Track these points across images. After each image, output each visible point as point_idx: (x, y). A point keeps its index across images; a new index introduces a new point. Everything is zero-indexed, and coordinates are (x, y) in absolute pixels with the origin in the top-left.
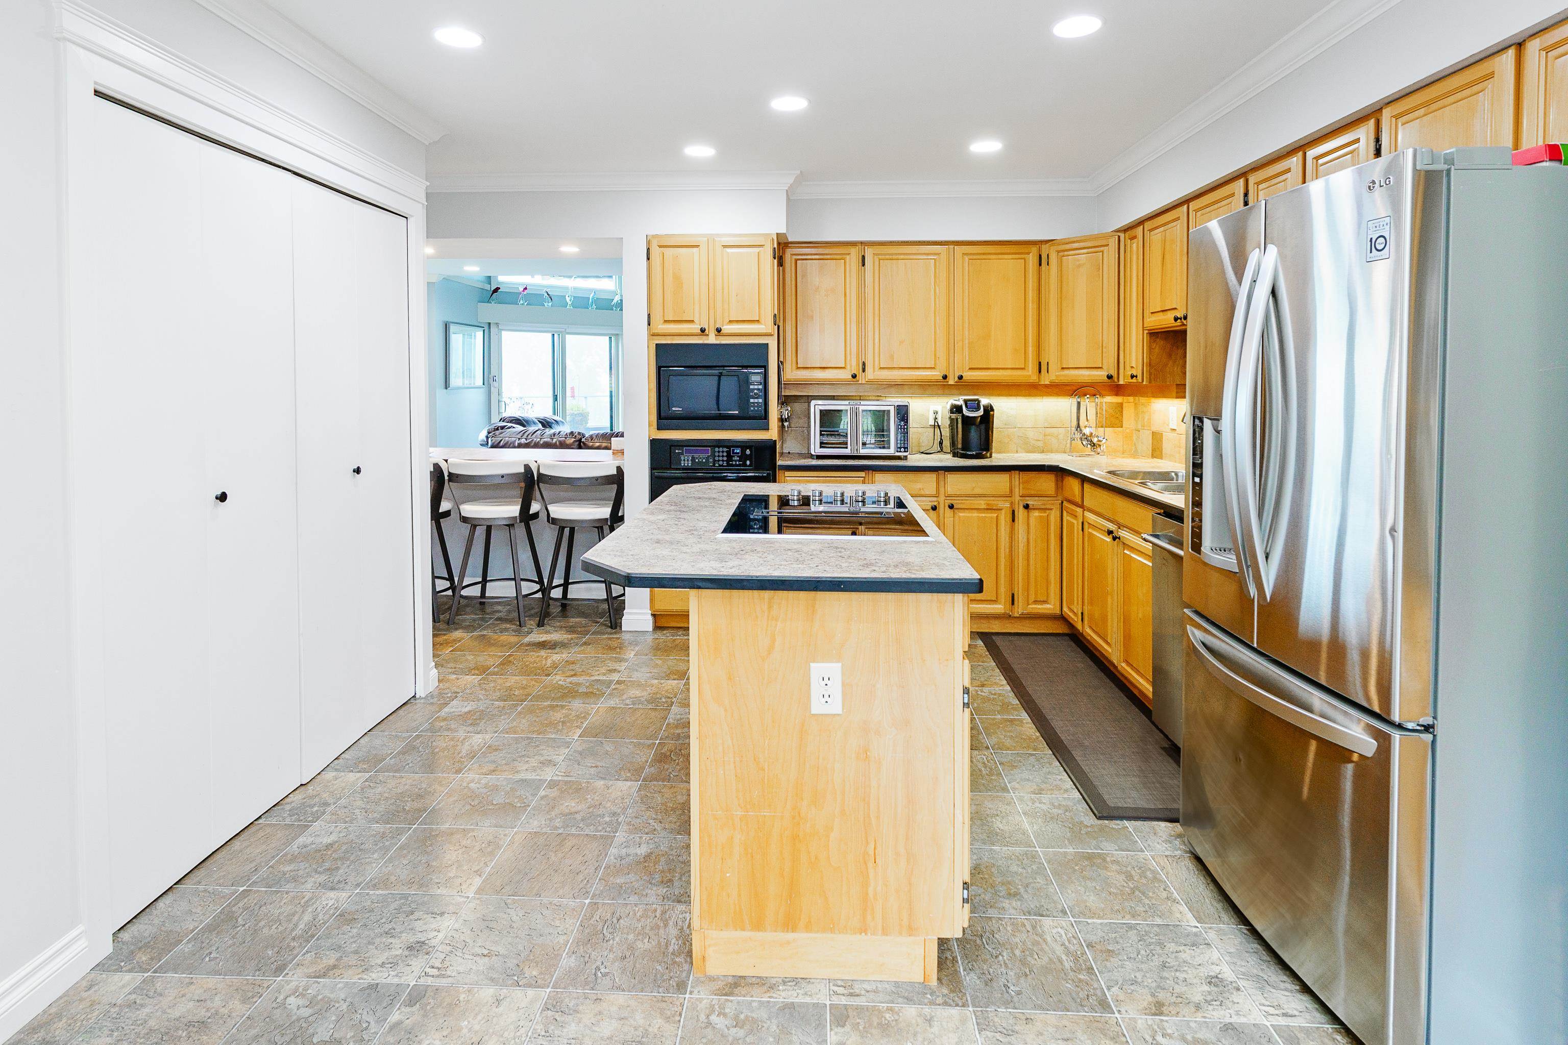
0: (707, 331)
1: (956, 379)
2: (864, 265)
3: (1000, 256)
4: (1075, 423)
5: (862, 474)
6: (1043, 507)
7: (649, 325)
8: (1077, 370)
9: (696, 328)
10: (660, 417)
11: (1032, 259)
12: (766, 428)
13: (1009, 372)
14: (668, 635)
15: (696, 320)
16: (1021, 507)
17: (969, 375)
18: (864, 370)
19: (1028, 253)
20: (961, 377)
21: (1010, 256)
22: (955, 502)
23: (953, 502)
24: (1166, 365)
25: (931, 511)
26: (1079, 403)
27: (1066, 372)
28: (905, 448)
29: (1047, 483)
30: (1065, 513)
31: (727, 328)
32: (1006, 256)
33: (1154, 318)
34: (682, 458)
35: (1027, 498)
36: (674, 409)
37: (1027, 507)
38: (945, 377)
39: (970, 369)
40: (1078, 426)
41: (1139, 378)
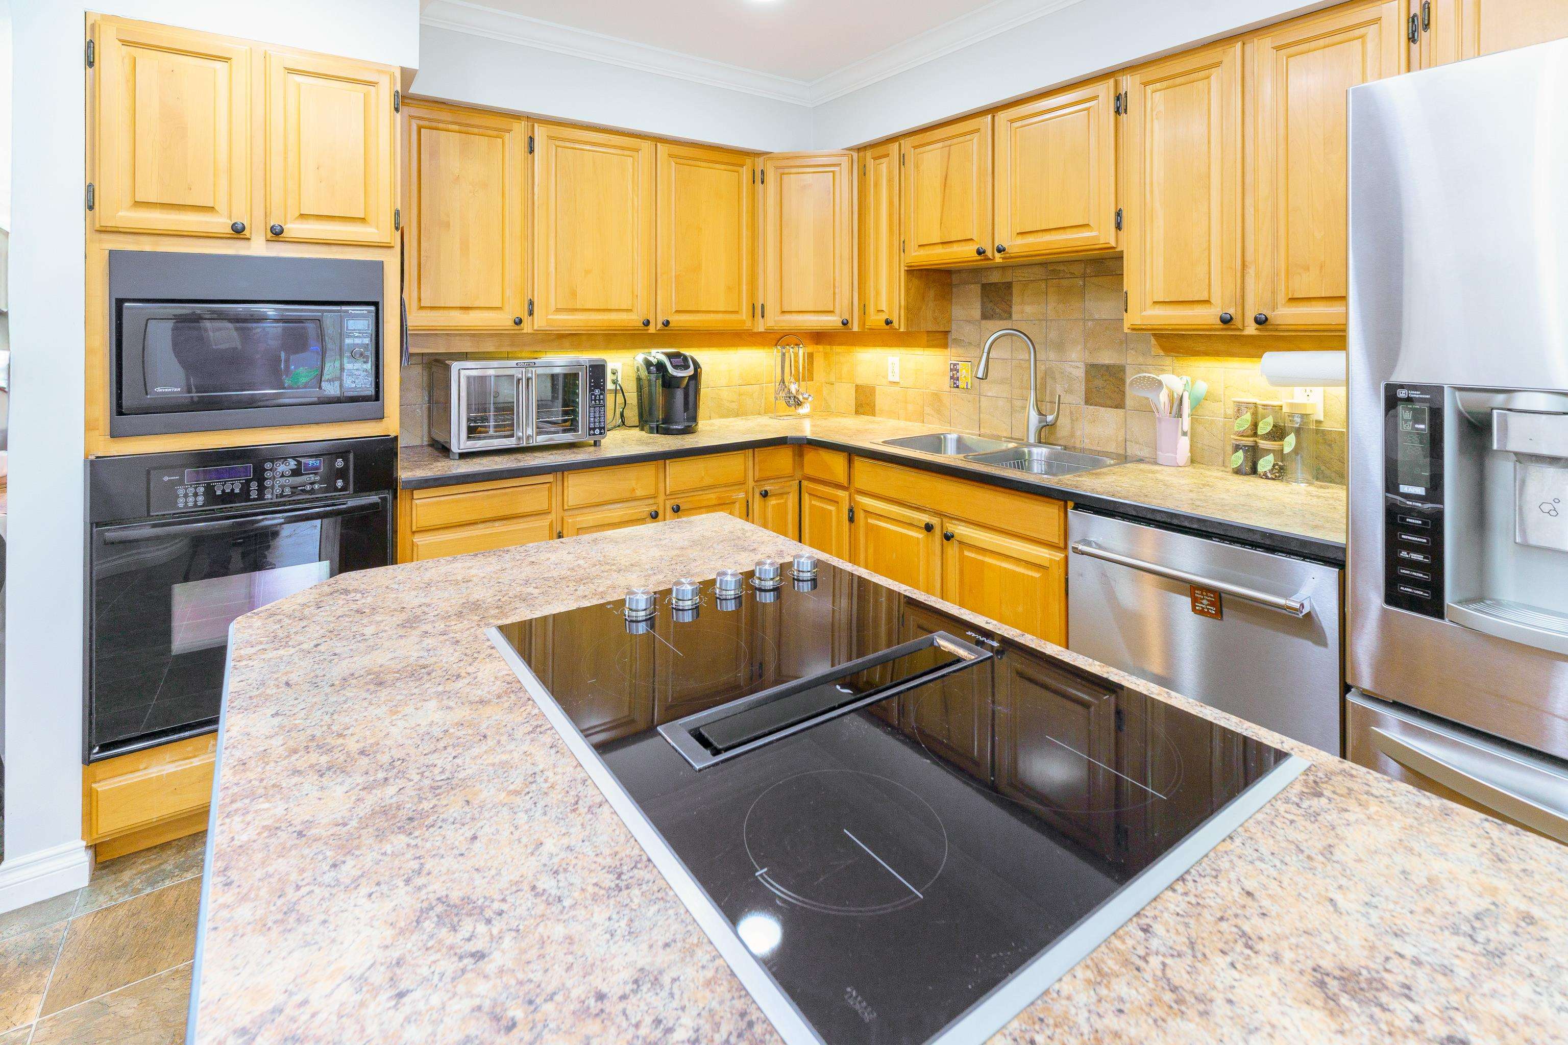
0: (247, 232)
1: (660, 326)
2: (532, 151)
3: (711, 165)
4: (779, 378)
5: (549, 478)
6: (781, 491)
7: (91, 207)
8: (801, 315)
9: (220, 223)
10: (119, 410)
11: (745, 173)
12: (380, 417)
13: (720, 316)
14: (137, 883)
15: (221, 206)
16: (757, 496)
17: (677, 320)
18: (531, 313)
19: (742, 166)
20: (667, 323)
21: (723, 167)
22: (682, 500)
23: (677, 502)
24: (920, 309)
25: (649, 519)
26: (784, 354)
27: (787, 317)
28: (600, 428)
29: (783, 459)
30: (806, 497)
31: (293, 229)
32: (717, 166)
33: (923, 252)
34: (181, 492)
35: (763, 483)
36: (159, 390)
37: (765, 495)
38: (646, 324)
39: (677, 312)
40: (783, 381)
41: (895, 324)
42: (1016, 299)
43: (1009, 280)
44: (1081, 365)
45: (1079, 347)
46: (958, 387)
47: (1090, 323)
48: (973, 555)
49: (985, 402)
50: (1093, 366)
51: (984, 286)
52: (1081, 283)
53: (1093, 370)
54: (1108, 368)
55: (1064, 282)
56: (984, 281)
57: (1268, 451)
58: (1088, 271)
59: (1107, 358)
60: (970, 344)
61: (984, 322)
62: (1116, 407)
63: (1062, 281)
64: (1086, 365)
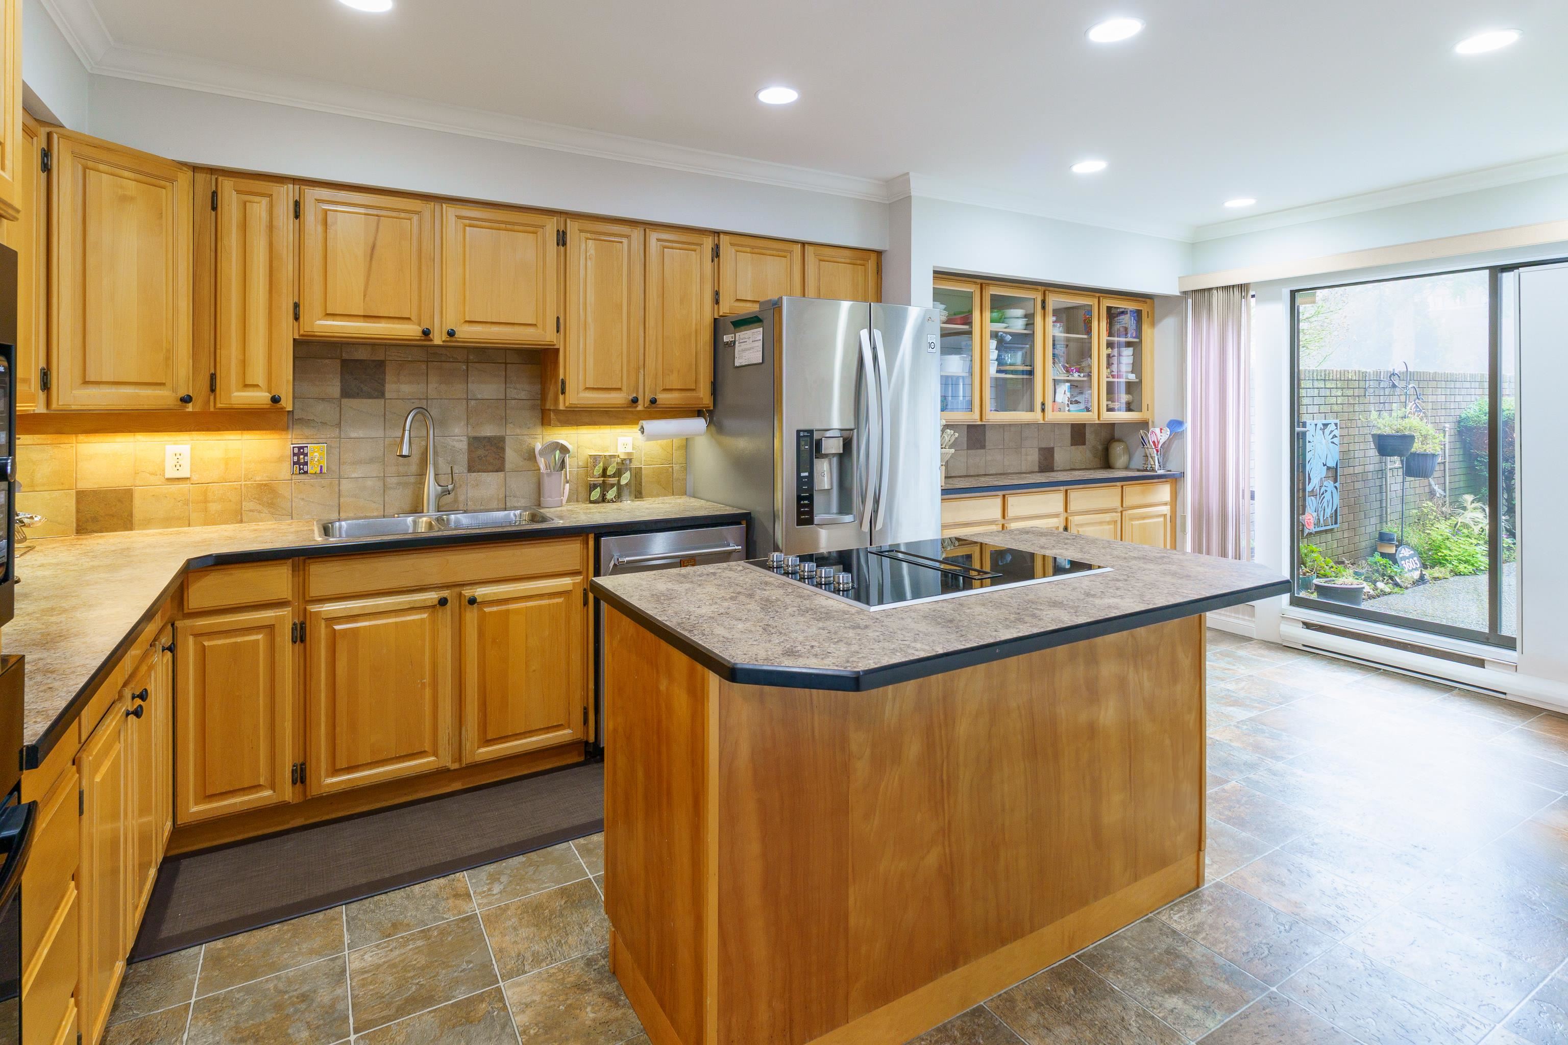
41: (283, 403)
42: (388, 378)
43: (382, 358)
44: (465, 439)
45: (463, 423)
46: (306, 472)
47: (473, 402)
48: (495, 609)
49: (346, 485)
50: (475, 438)
51: (345, 363)
52: (464, 367)
53: (475, 442)
54: (489, 439)
55: (446, 365)
56: (345, 356)
57: (612, 486)
58: (471, 357)
59: (488, 431)
60: (324, 424)
61: (344, 401)
62: (497, 471)
63: (444, 364)
64: (469, 438)
